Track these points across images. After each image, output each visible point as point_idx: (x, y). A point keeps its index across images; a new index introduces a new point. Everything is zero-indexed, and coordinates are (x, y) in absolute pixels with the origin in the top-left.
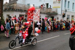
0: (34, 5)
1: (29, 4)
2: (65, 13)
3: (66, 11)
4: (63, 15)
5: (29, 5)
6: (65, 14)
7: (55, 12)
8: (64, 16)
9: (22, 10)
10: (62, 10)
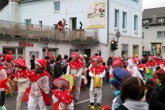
0: (41, 22)
1: (30, 20)
2: (116, 40)
3: (118, 35)
4: (112, 45)
5: (28, 21)
6: (115, 43)
7: (94, 38)
8: (114, 47)
9: (9, 36)
10: (108, 34)
